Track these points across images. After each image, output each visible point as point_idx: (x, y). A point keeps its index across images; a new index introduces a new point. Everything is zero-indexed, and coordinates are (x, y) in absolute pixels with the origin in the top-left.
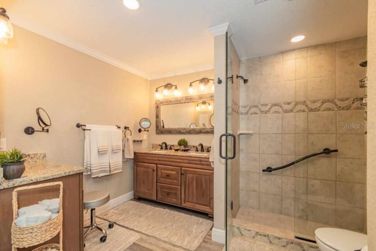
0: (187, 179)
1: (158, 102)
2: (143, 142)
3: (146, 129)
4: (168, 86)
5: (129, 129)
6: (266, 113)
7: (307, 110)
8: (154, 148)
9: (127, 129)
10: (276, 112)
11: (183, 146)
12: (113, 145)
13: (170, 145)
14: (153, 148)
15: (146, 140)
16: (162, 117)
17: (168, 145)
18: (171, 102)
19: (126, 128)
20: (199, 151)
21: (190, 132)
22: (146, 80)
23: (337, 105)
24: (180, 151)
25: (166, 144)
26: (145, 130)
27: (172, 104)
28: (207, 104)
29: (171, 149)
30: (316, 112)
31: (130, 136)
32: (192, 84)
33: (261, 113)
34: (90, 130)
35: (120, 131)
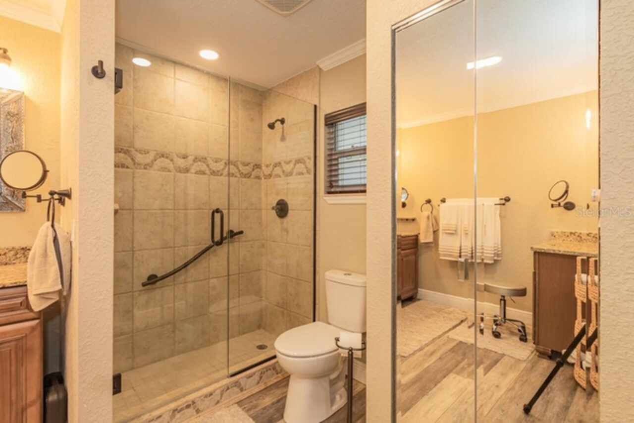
6: (145, 168)
7: (208, 172)
10: (164, 169)
23: (239, 171)
30: (218, 177)
33: (136, 168)
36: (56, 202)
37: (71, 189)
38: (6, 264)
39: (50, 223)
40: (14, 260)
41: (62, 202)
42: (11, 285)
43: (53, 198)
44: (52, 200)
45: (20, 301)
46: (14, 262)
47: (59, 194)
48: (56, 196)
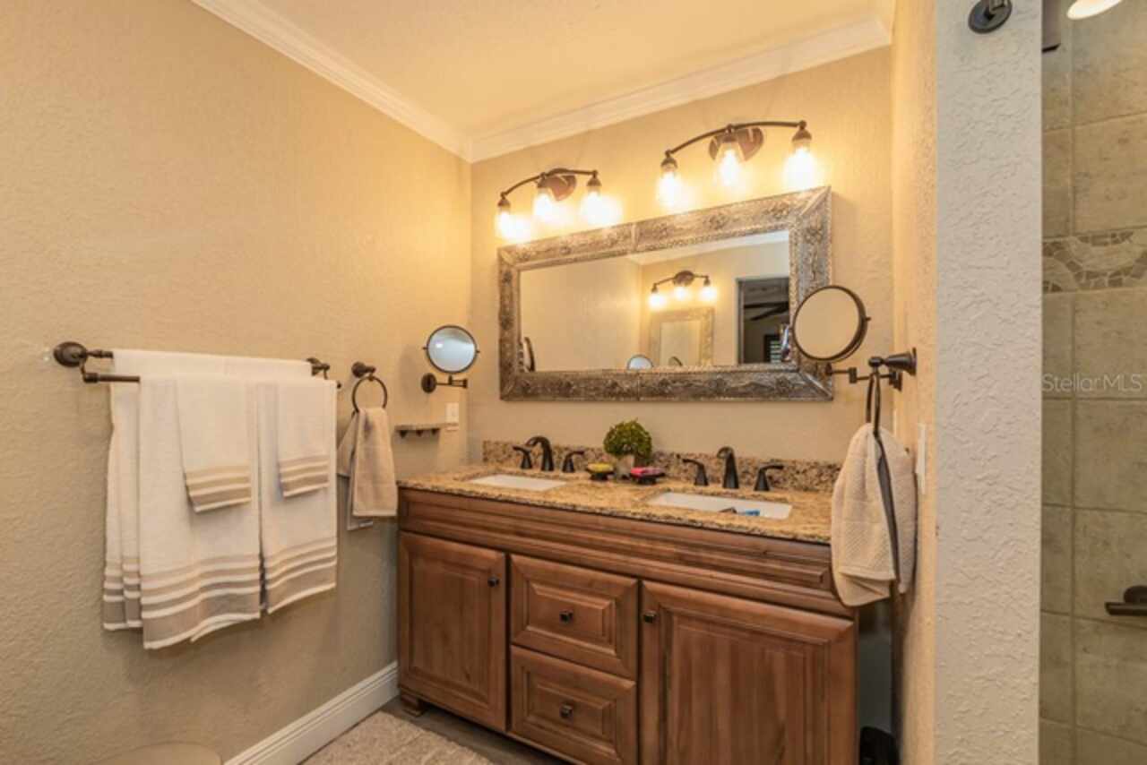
0: (676, 649)
1: (507, 258)
2: (443, 433)
3: (456, 378)
4: (558, 180)
5: (375, 374)
6: (1115, 283)
8: (491, 458)
9: (367, 375)
11: (631, 459)
12: (283, 459)
13: (566, 449)
14: (486, 460)
15: (455, 424)
16: (528, 325)
17: (557, 447)
18: (567, 250)
19: (360, 371)
20: (716, 480)
21: (661, 390)
22: (459, 160)
24: (615, 480)
25: (543, 442)
26: (451, 382)
27: (576, 260)
28: (698, 281)
29: (569, 466)
31: (380, 409)
32: (673, 156)
33: (1083, 287)
34: (136, 380)
35: (325, 387)
36: (884, 382)
37: (914, 350)
38: (806, 489)
39: (870, 427)
40: (817, 485)
41: (896, 383)
42: (805, 539)
43: (877, 373)
44: (875, 378)
45: (819, 573)
46: (818, 487)
47: (889, 364)
48: (884, 370)
